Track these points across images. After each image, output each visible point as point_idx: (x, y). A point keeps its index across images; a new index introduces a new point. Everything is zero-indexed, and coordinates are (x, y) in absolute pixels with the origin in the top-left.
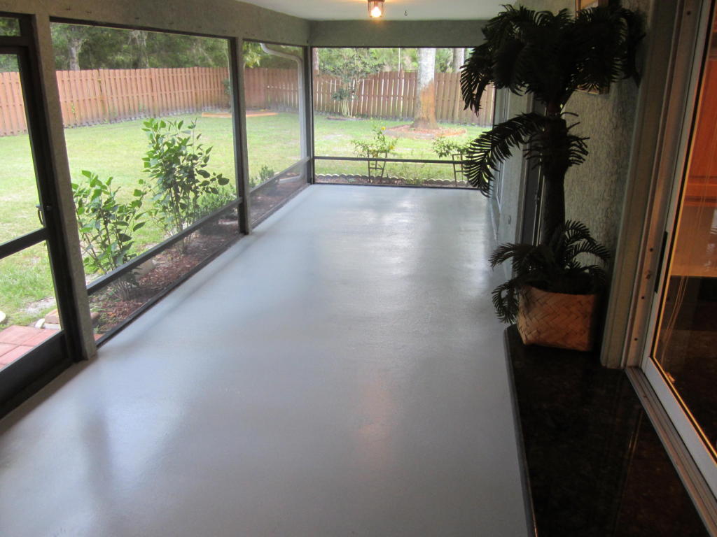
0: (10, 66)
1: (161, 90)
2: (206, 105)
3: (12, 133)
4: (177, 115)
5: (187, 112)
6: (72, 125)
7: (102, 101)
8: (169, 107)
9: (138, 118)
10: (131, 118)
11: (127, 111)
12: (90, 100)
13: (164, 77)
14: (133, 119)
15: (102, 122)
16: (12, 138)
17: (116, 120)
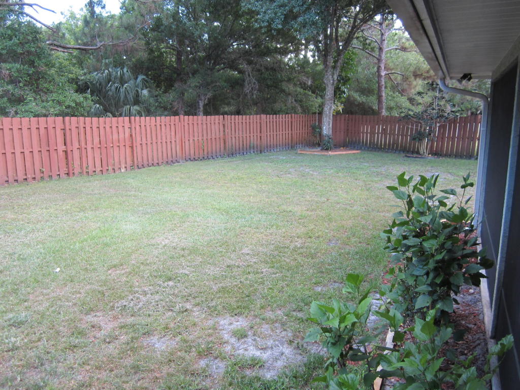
0: (157, 114)
1: (267, 132)
2: (298, 143)
3: (158, 164)
4: (277, 151)
5: (284, 149)
6: (201, 158)
7: (224, 140)
8: (272, 145)
9: (248, 153)
10: (243, 153)
11: (241, 148)
12: (215, 138)
13: (270, 122)
14: (245, 153)
15: (222, 157)
16: (157, 168)
17: (232, 154)
